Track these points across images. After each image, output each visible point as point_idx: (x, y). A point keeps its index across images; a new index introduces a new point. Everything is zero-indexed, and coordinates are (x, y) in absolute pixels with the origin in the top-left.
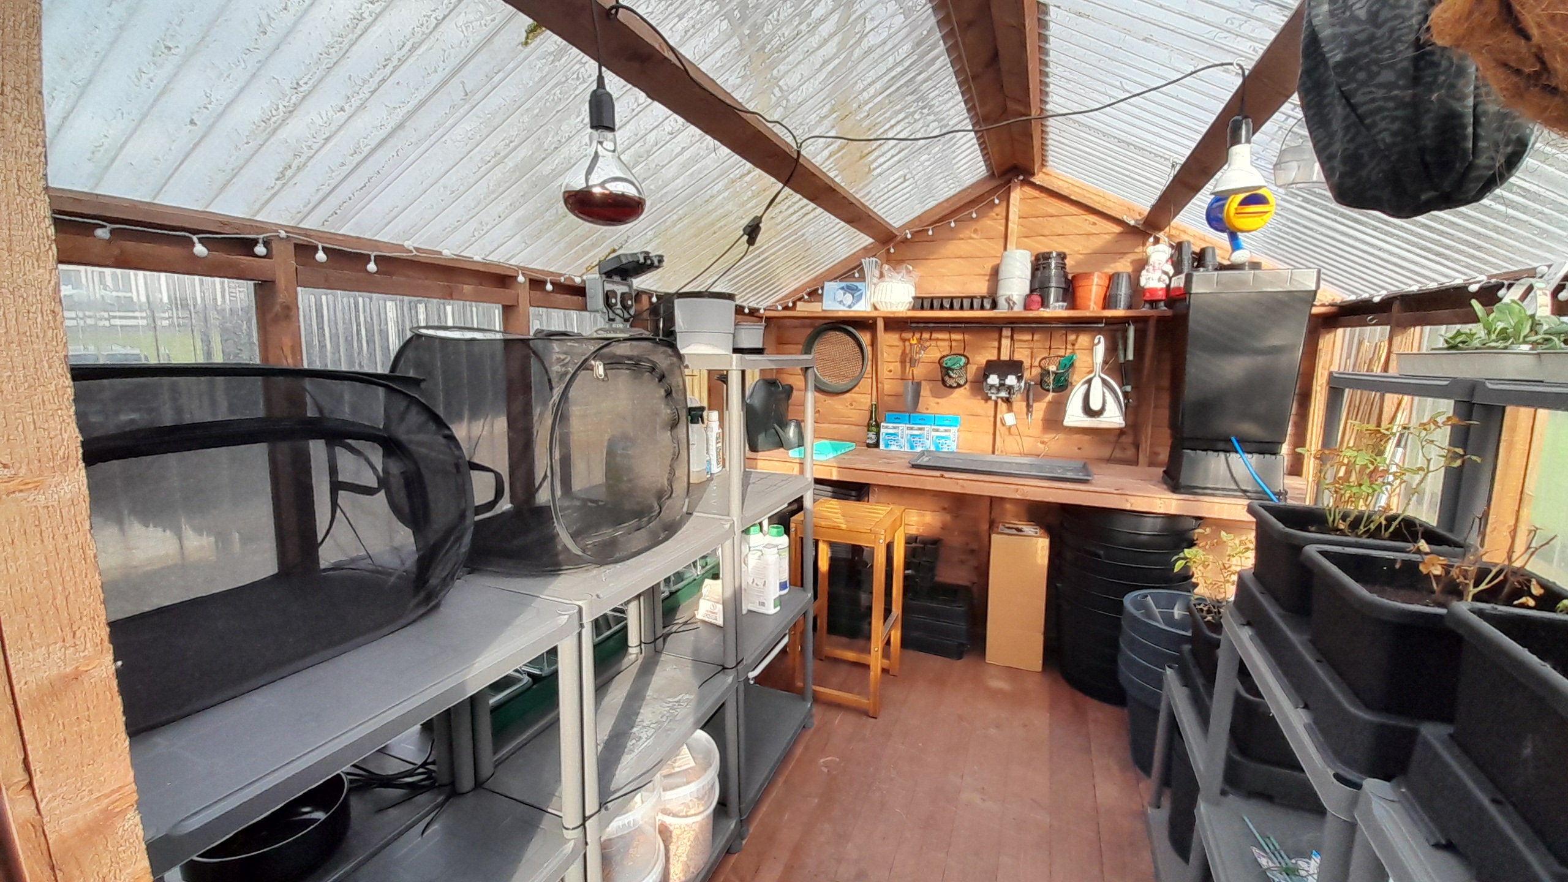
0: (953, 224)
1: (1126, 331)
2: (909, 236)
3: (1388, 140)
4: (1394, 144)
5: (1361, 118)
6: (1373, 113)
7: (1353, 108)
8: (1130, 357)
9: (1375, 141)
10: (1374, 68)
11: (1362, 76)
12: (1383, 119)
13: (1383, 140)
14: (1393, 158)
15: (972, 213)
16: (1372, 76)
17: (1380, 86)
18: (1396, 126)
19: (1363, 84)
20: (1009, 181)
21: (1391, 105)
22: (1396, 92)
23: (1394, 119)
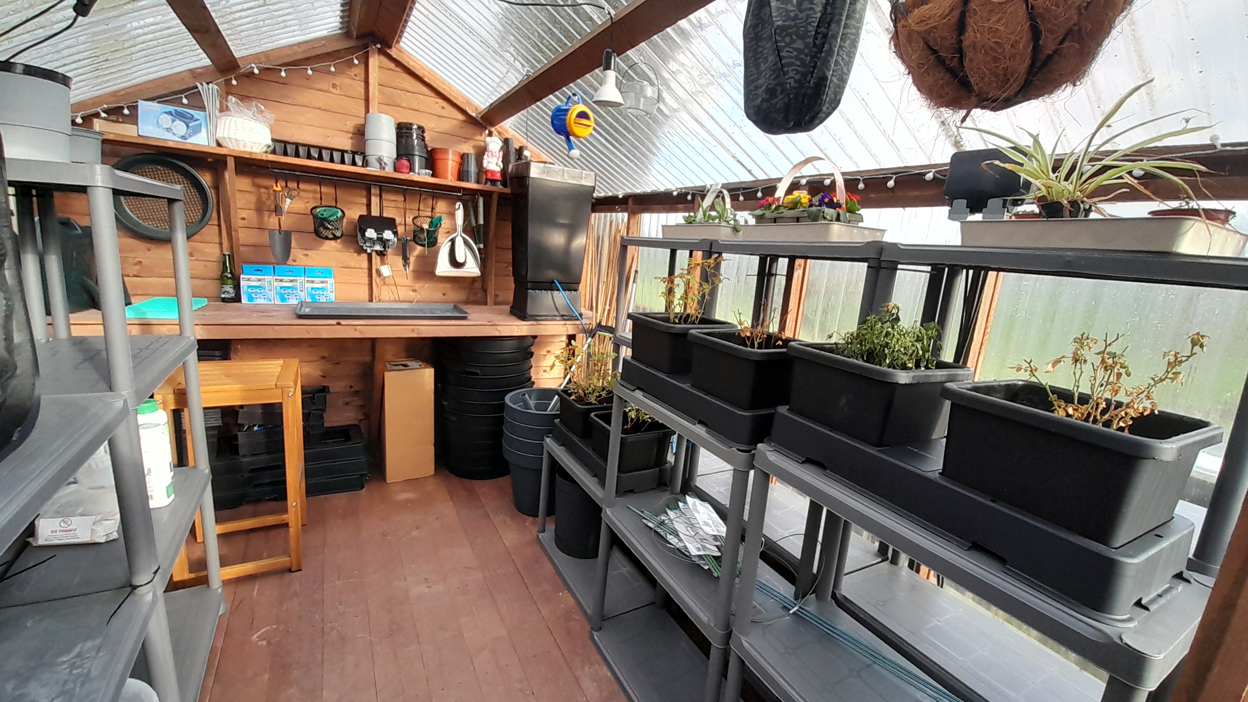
0: (309, 72)
1: (476, 201)
2: (256, 71)
5: (782, 67)
6: (789, 65)
7: (780, 60)
8: (481, 222)
9: (786, 83)
10: (794, 37)
11: (788, 39)
12: (792, 70)
13: (790, 84)
14: (791, 97)
15: (330, 66)
16: (793, 41)
17: (795, 49)
18: (797, 77)
19: (788, 45)
20: (366, 46)
21: (798, 63)
22: (803, 56)
23: (798, 72)
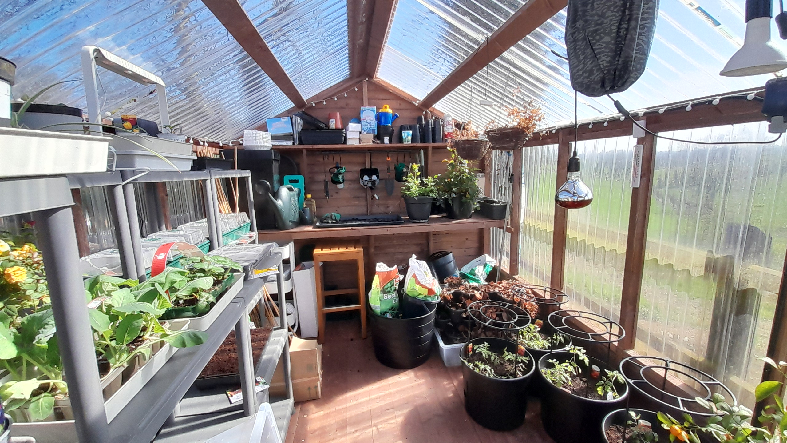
0: (336, 99)
1: (419, 153)
2: (314, 105)
3: (605, 64)
4: (607, 66)
5: (595, 55)
6: (600, 53)
7: (594, 51)
8: (423, 164)
9: (599, 65)
10: (602, 35)
11: (597, 38)
12: (604, 56)
13: (603, 64)
14: (605, 72)
16: (601, 38)
17: (604, 43)
18: (608, 59)
19: (598, 41)
20: (361, 81)
21: (608, 50)
22: (610, 46)
23: (608, 56)
